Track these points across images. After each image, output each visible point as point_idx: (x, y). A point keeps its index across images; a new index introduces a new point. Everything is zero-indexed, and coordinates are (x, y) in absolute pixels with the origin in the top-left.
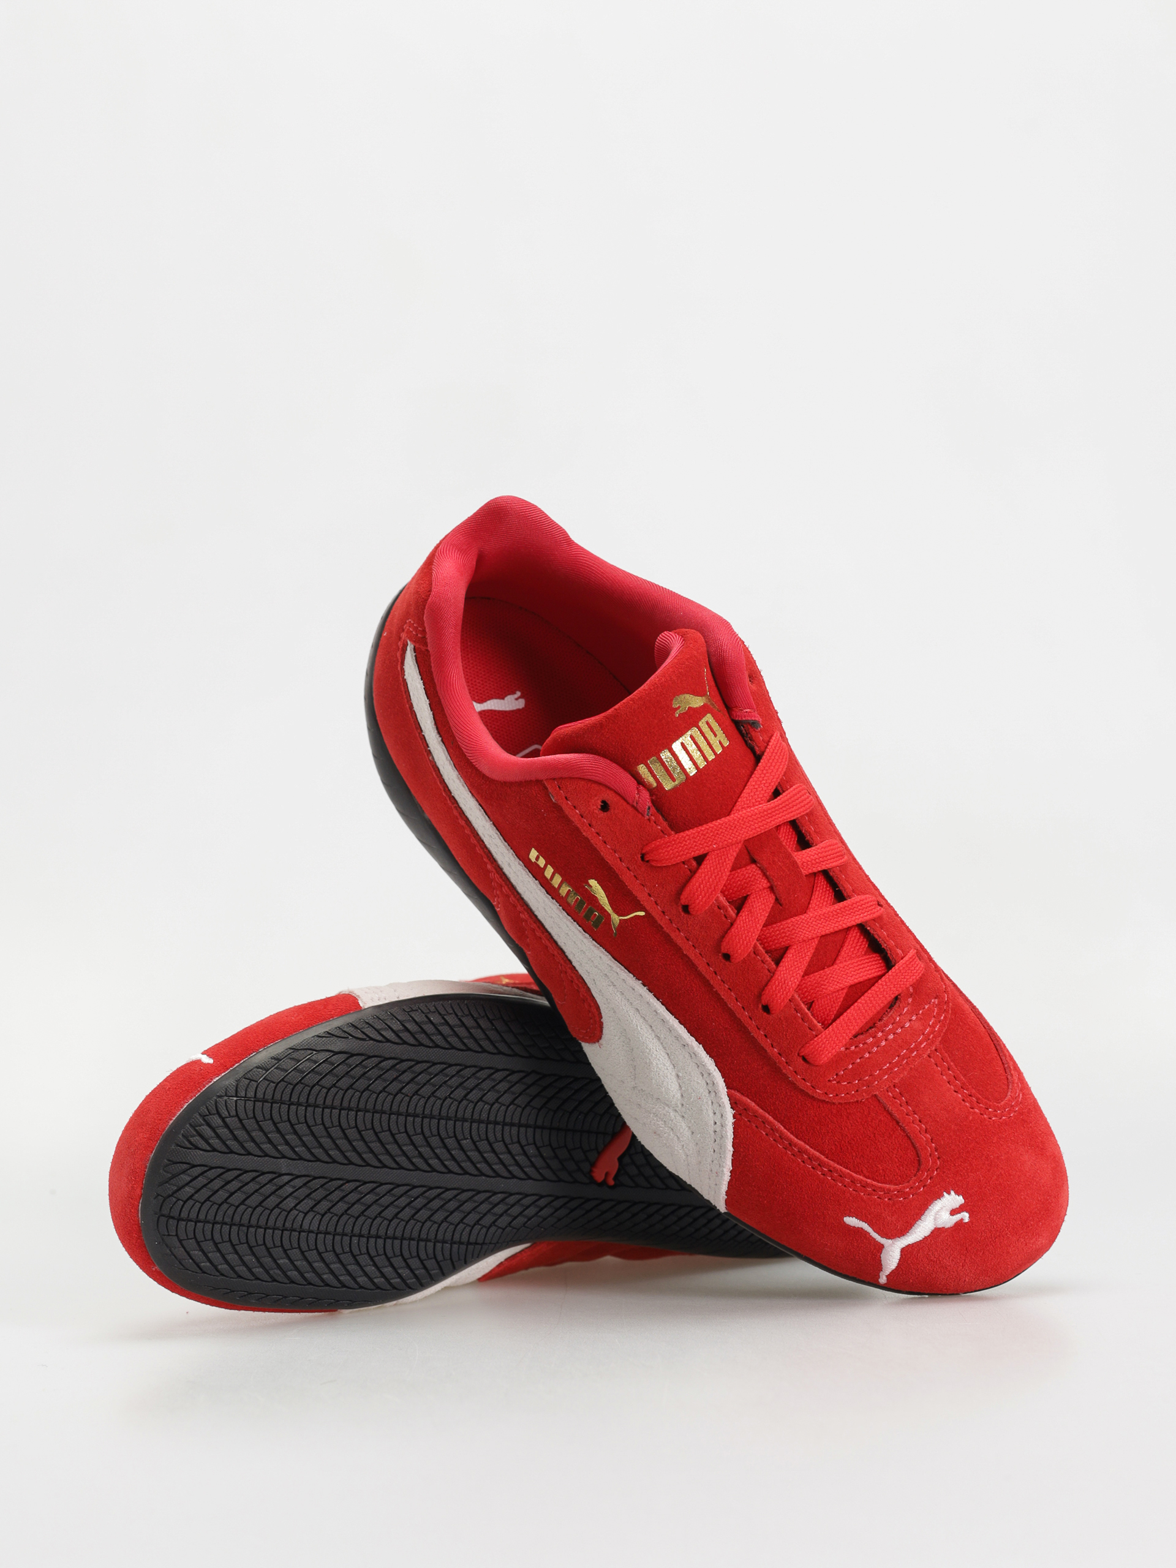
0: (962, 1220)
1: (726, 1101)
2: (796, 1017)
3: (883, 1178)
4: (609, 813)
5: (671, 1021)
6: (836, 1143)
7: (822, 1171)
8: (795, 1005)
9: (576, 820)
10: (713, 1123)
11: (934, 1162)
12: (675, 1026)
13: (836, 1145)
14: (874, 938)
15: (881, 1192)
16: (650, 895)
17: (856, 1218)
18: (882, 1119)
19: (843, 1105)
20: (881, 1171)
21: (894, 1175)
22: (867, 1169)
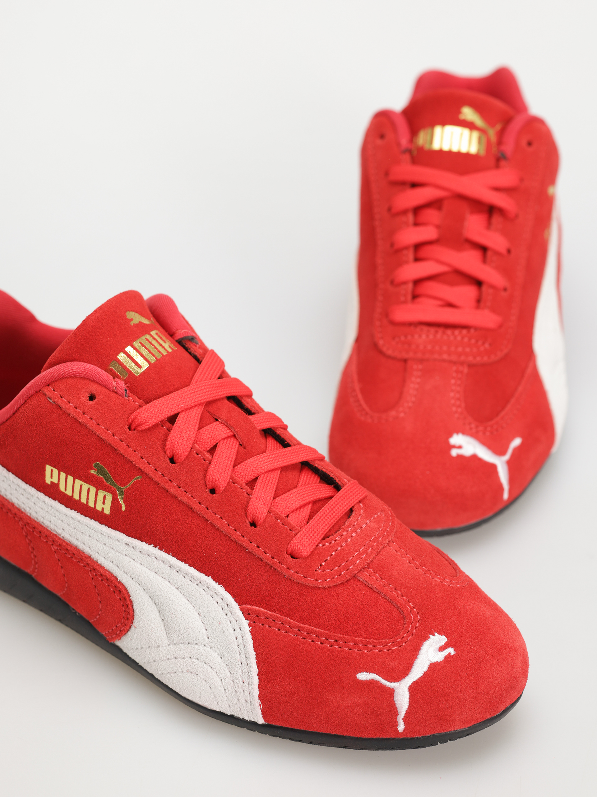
0: (450, 653)
1: (240, 613)
2: (277, 523)
3: (378, 636)
4: (96, 400)
5: (182, 566)
6: (335, 618)
7: (329, 643)
8: (274, 515)
9: (71, 411)
10: (235, 638)
11: (415, 616)
12: (187, 569)
13: (335, 620)
14: (323, 471)
15: (380, 645)
16: (142, 458)
17: (366, 672)
18: (366, 593)
19: (332, 588)
20: (375, 631)
21: (387, 632)
22: (364, 632)
